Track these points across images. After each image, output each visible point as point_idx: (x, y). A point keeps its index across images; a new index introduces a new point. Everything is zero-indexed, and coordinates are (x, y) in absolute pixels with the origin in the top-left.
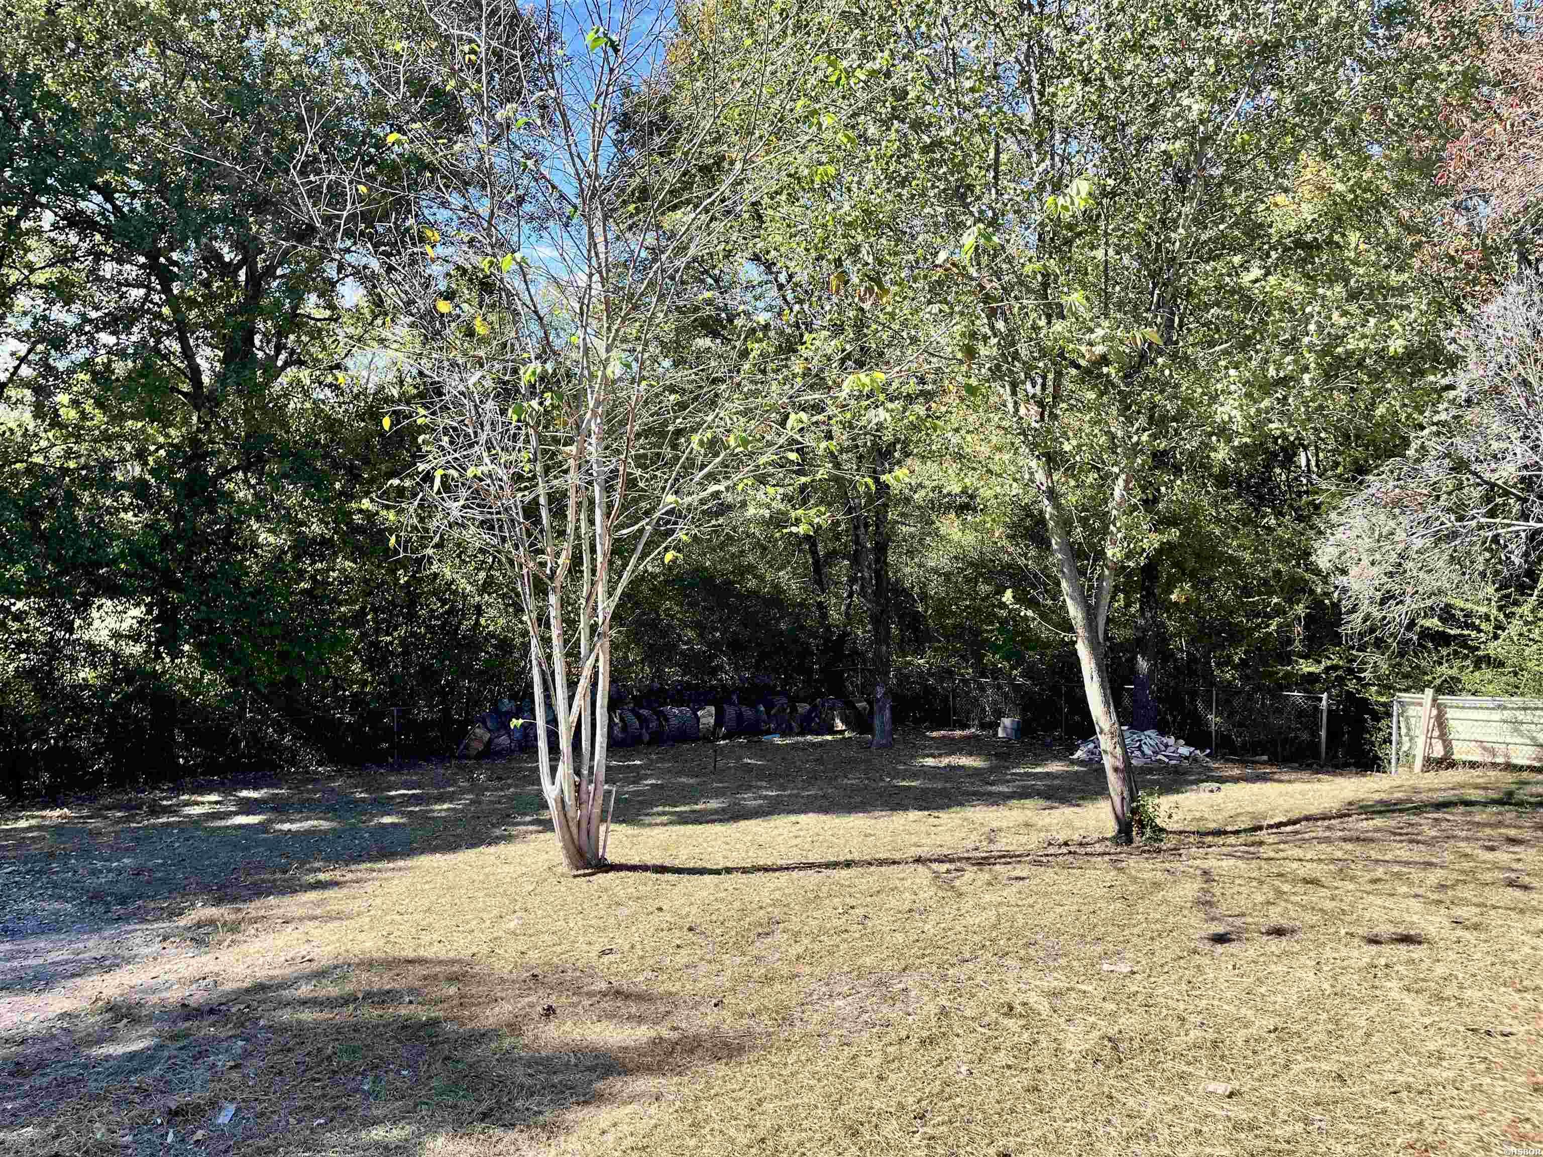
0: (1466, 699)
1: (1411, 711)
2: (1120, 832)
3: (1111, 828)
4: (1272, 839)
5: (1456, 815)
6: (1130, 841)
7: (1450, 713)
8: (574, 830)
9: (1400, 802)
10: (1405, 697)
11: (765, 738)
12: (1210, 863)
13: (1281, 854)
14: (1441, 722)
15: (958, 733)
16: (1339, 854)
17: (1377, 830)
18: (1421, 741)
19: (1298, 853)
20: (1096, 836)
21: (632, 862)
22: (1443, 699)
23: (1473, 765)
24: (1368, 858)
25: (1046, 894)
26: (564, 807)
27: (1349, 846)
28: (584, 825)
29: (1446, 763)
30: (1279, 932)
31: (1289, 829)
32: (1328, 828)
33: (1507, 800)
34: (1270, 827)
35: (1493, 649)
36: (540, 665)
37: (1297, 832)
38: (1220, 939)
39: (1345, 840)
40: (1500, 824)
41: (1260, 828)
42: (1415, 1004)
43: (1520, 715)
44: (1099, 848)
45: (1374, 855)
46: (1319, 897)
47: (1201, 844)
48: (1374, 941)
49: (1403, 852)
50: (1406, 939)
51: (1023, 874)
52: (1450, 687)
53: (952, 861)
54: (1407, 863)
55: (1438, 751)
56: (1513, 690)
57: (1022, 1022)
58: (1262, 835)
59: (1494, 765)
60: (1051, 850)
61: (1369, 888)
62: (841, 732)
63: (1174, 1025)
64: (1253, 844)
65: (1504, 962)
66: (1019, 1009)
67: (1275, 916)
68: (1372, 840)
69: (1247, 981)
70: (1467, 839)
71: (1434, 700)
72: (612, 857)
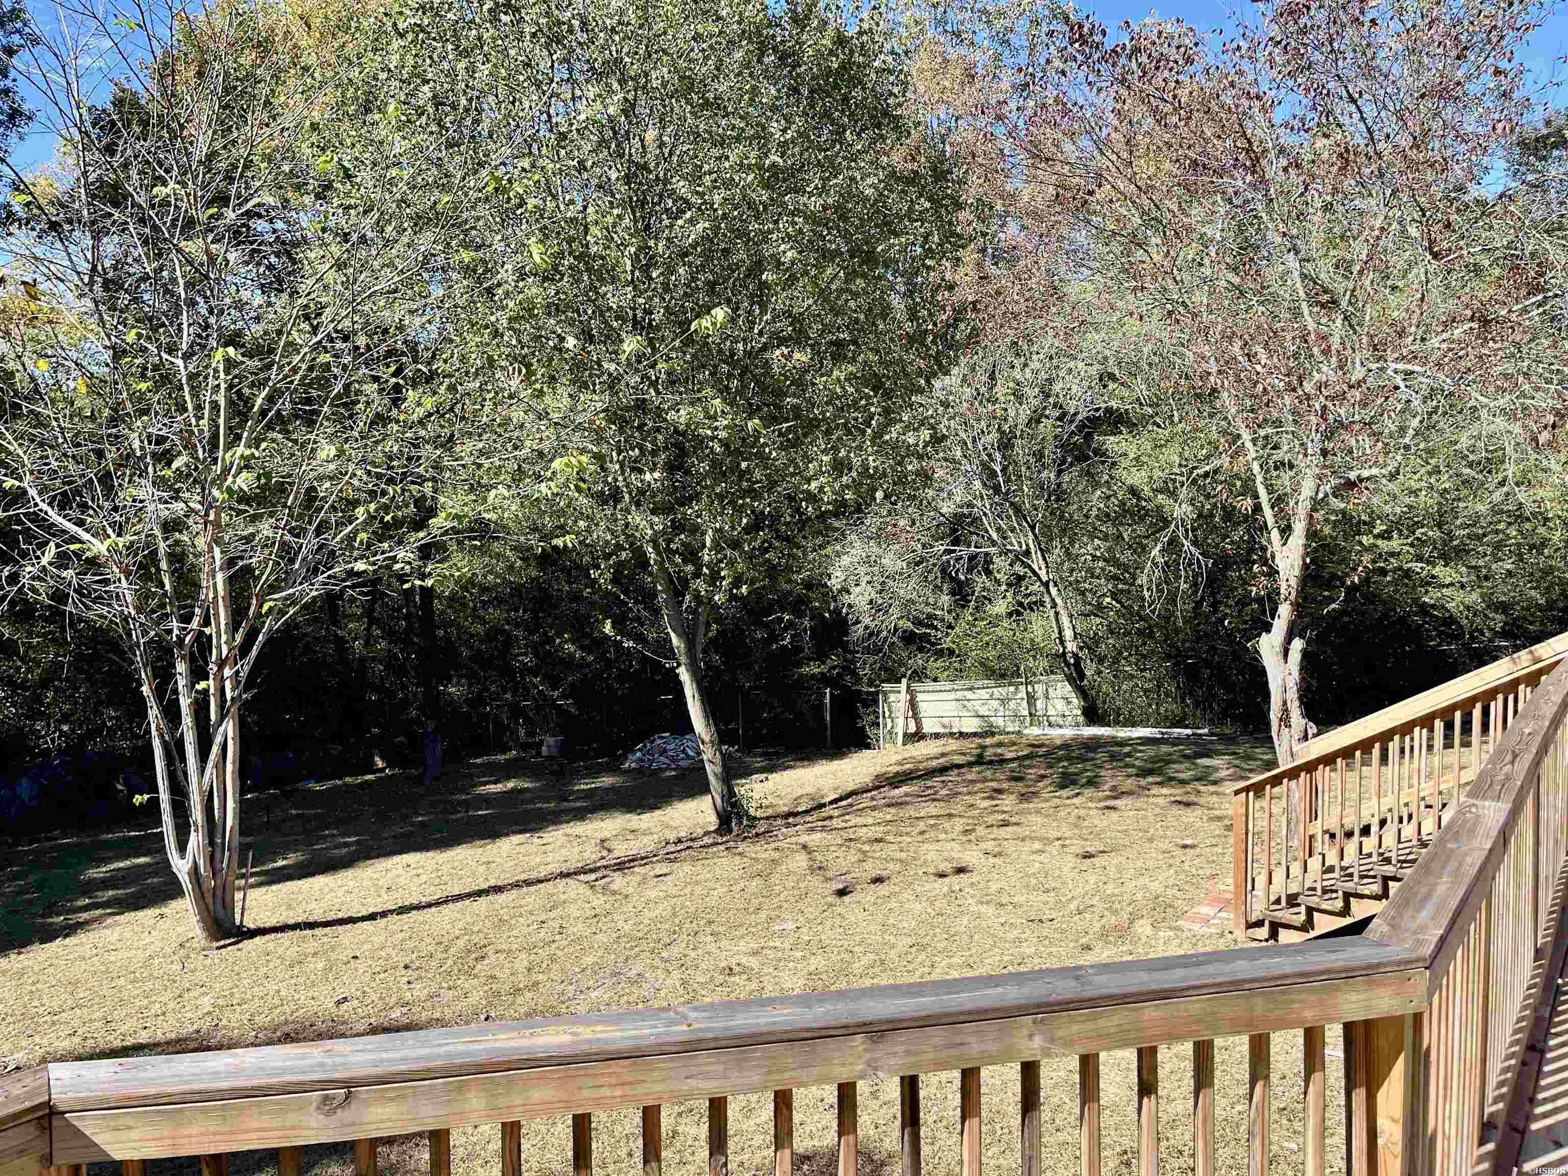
0: (930, 685)
1: (892, 697)
2: (721, 824)
3: (712, 821)
4: (836, 813)
5: (952, 776)
6: (730, 831)
7: (920, 697)
8: (210, 900)
9: (911, 771)
10: (886, 686)
11: (300, 785)
12: (804, 839)
13: (849, 824)
14: (913, 704)
15: (501, 758)
16: (889, 817)
17: (907, 795)
18: (900, 722)
19: (859, 820)
20: (700, 831)
21: (268, 925)
22: (916, 686)
23: (937, 736)
24: (910, 818)
25: (697, 883)
26: (198, 880)
27: (893, 810)
28: (219, 893)
29: (918, 736)
30: (878, 880)
31: (844, 803)
32: (873, 799)
33: (980, 760)
34: (831, 803)
35: (947, 643)
36: (161, 736)
37: (851, 805)
38: (842, 893)
39: (889, 806)
40: (985, 780)
41: (824, 805)
42: (989, 911)
43: (969, 695)
44: (707, 840)
45: (914, 814)
46: (890, 850)
47: (788, 826)
48: (942, 875)
49: (932, 809)
50: (960, 870)
51: (665, 871)
52: (918, 675)
53: (592, 871)
54: (937, 817)
55: (912, 728)
56: (960, 674)
57: (744, 977)
58: (827, 811)
59: (952, 734)
60: (671, 848)
61: (920, 838)
62: (382, 770)
63: (847, 957)
64: (824, 819)
65: (1028, 876)
66: (737, 969)
67: (872, 869)
68: (907, 803)
69: (880, 918)
70: (969, 793)
71: (908, 687)
72: (250, 923)
